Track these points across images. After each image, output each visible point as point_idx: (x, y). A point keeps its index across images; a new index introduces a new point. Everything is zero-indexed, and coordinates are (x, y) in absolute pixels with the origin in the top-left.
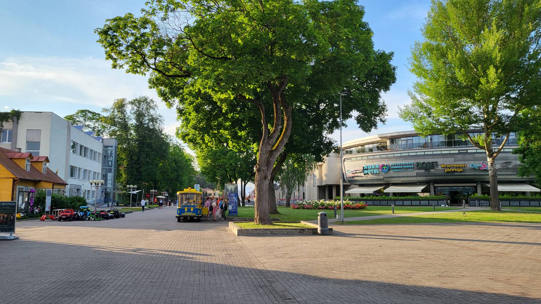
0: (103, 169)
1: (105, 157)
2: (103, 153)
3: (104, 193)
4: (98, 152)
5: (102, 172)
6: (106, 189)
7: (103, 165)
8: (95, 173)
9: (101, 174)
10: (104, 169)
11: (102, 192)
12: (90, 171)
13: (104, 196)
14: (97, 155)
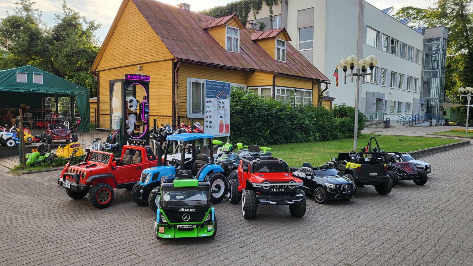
0: (423, 73)
1: (427, 55)
2: (424, 50)
3: (424, 106)
4: (415, 47)
5: (422, 77)
6: (428, 101)
7: (424, 67)
8: (409, 78)
9: (420, 80)
10: (425, 72)
11: (422, 105)
12: (401, 76)
13: (425, 111)
14: (414, 52)
